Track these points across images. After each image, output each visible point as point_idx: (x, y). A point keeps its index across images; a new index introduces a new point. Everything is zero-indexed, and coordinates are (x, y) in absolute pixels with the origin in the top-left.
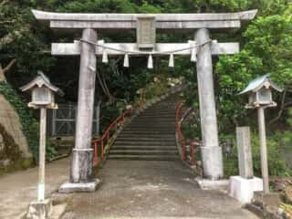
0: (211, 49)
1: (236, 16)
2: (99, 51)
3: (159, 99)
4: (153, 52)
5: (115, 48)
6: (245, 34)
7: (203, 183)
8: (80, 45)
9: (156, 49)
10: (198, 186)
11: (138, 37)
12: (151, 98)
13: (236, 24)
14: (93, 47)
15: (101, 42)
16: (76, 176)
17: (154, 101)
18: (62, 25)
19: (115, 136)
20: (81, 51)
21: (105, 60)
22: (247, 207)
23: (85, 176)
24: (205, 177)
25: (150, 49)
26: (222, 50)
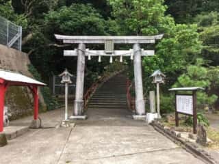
0: (141, 53)
1: (153, 37)
2: (87, 54)
3: (118, 73)
4: (113, 55)
5: (94, 53)
6: (157, 47)
7: (135, 117)
8: (77, 51)
9: (114, 53)
10: (133, 118)
11: (105, 47)
12: (112, 72)
13: (153, 41)
14: (84, 52)
15: (87, 50)
16: (76, 112)
17: (115, 74)
18: (68, 42)
19: (91, 95)
20: (78, 54)
21: (89, 58)
22: (150, 124)
23: (80, 113)
24: (137, 114)
25: (111, 53)
26: (146, 53)
